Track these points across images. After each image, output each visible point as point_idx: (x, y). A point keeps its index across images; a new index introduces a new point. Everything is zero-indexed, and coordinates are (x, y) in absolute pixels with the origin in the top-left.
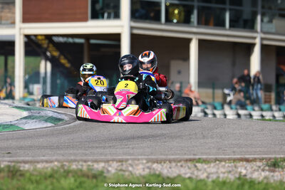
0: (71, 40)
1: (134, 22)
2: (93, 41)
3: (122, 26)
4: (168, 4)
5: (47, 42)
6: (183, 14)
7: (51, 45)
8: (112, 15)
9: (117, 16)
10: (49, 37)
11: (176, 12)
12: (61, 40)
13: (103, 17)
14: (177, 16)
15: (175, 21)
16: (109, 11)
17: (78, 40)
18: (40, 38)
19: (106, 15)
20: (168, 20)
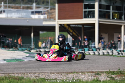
0: (77, 26)
1: (100, 19)
2: (85, 26)
3: (95, 20)
4: (113, 12)
5: (68, 27)
6: (119, 16)
7: (69, 28)
8: (92, 16)
9: (94, 17)
10: (69, 25)
11: (116, 15)
12: (73, 26)
13: (88, 17)
14: (117, 17)
15: (116, 18)
16: (91, 15)
17: (79, 26)
18: (65, 25)
19: (89, 16)
20: (113, 18)
